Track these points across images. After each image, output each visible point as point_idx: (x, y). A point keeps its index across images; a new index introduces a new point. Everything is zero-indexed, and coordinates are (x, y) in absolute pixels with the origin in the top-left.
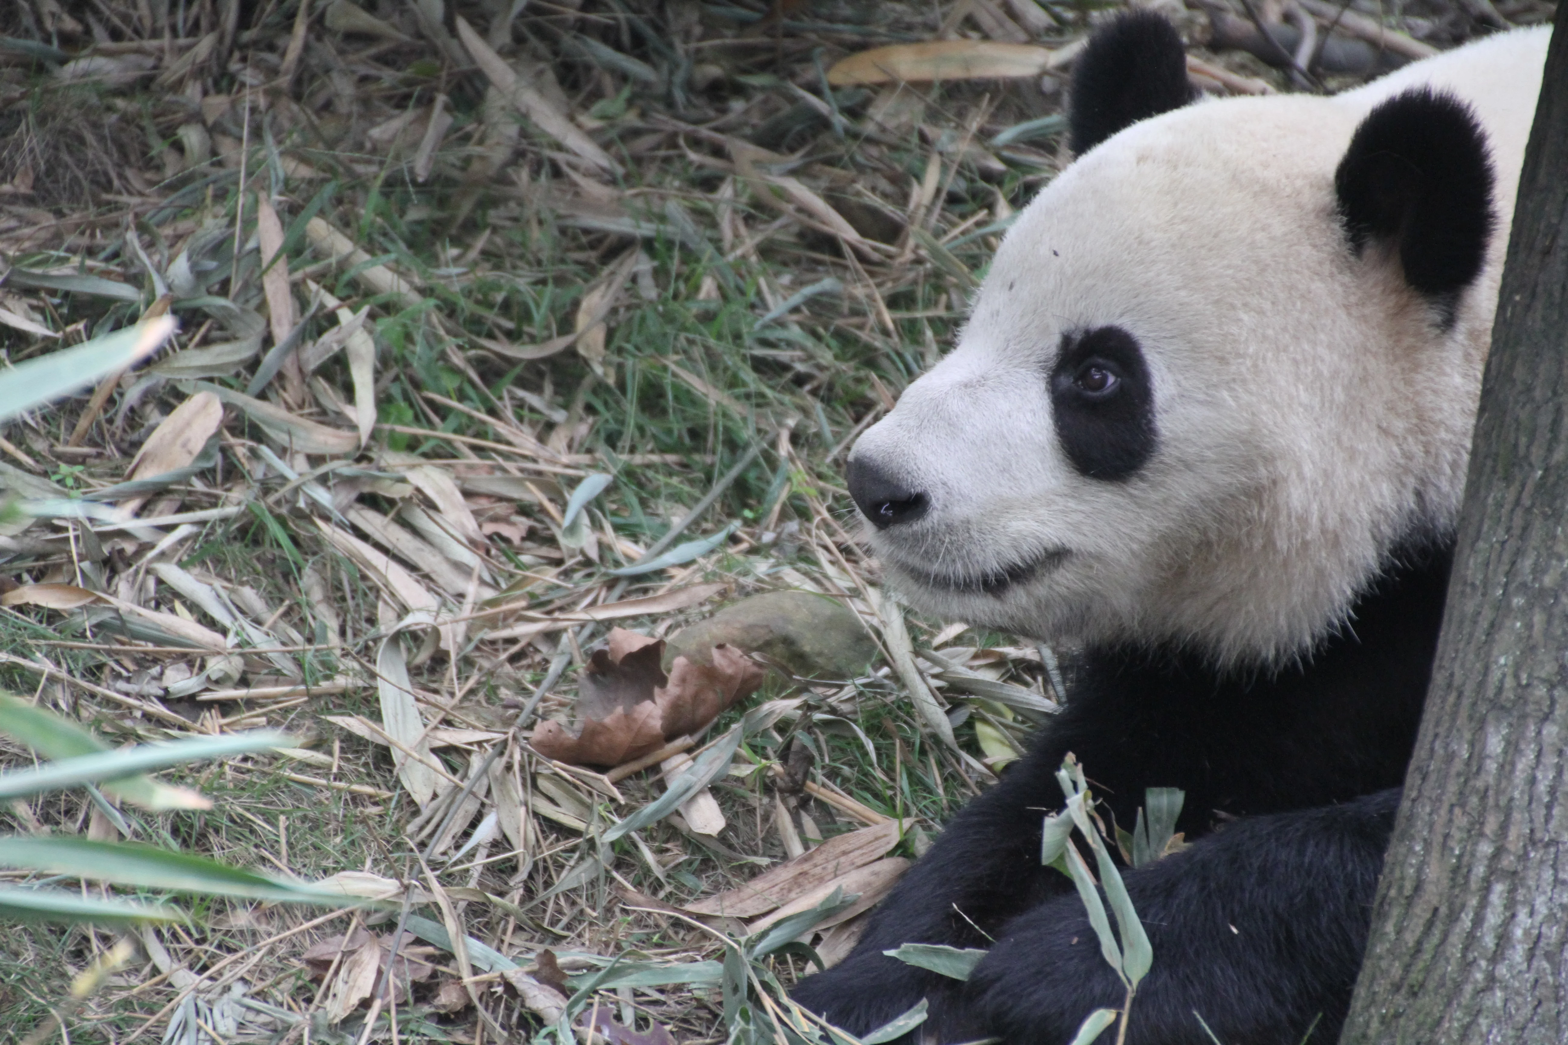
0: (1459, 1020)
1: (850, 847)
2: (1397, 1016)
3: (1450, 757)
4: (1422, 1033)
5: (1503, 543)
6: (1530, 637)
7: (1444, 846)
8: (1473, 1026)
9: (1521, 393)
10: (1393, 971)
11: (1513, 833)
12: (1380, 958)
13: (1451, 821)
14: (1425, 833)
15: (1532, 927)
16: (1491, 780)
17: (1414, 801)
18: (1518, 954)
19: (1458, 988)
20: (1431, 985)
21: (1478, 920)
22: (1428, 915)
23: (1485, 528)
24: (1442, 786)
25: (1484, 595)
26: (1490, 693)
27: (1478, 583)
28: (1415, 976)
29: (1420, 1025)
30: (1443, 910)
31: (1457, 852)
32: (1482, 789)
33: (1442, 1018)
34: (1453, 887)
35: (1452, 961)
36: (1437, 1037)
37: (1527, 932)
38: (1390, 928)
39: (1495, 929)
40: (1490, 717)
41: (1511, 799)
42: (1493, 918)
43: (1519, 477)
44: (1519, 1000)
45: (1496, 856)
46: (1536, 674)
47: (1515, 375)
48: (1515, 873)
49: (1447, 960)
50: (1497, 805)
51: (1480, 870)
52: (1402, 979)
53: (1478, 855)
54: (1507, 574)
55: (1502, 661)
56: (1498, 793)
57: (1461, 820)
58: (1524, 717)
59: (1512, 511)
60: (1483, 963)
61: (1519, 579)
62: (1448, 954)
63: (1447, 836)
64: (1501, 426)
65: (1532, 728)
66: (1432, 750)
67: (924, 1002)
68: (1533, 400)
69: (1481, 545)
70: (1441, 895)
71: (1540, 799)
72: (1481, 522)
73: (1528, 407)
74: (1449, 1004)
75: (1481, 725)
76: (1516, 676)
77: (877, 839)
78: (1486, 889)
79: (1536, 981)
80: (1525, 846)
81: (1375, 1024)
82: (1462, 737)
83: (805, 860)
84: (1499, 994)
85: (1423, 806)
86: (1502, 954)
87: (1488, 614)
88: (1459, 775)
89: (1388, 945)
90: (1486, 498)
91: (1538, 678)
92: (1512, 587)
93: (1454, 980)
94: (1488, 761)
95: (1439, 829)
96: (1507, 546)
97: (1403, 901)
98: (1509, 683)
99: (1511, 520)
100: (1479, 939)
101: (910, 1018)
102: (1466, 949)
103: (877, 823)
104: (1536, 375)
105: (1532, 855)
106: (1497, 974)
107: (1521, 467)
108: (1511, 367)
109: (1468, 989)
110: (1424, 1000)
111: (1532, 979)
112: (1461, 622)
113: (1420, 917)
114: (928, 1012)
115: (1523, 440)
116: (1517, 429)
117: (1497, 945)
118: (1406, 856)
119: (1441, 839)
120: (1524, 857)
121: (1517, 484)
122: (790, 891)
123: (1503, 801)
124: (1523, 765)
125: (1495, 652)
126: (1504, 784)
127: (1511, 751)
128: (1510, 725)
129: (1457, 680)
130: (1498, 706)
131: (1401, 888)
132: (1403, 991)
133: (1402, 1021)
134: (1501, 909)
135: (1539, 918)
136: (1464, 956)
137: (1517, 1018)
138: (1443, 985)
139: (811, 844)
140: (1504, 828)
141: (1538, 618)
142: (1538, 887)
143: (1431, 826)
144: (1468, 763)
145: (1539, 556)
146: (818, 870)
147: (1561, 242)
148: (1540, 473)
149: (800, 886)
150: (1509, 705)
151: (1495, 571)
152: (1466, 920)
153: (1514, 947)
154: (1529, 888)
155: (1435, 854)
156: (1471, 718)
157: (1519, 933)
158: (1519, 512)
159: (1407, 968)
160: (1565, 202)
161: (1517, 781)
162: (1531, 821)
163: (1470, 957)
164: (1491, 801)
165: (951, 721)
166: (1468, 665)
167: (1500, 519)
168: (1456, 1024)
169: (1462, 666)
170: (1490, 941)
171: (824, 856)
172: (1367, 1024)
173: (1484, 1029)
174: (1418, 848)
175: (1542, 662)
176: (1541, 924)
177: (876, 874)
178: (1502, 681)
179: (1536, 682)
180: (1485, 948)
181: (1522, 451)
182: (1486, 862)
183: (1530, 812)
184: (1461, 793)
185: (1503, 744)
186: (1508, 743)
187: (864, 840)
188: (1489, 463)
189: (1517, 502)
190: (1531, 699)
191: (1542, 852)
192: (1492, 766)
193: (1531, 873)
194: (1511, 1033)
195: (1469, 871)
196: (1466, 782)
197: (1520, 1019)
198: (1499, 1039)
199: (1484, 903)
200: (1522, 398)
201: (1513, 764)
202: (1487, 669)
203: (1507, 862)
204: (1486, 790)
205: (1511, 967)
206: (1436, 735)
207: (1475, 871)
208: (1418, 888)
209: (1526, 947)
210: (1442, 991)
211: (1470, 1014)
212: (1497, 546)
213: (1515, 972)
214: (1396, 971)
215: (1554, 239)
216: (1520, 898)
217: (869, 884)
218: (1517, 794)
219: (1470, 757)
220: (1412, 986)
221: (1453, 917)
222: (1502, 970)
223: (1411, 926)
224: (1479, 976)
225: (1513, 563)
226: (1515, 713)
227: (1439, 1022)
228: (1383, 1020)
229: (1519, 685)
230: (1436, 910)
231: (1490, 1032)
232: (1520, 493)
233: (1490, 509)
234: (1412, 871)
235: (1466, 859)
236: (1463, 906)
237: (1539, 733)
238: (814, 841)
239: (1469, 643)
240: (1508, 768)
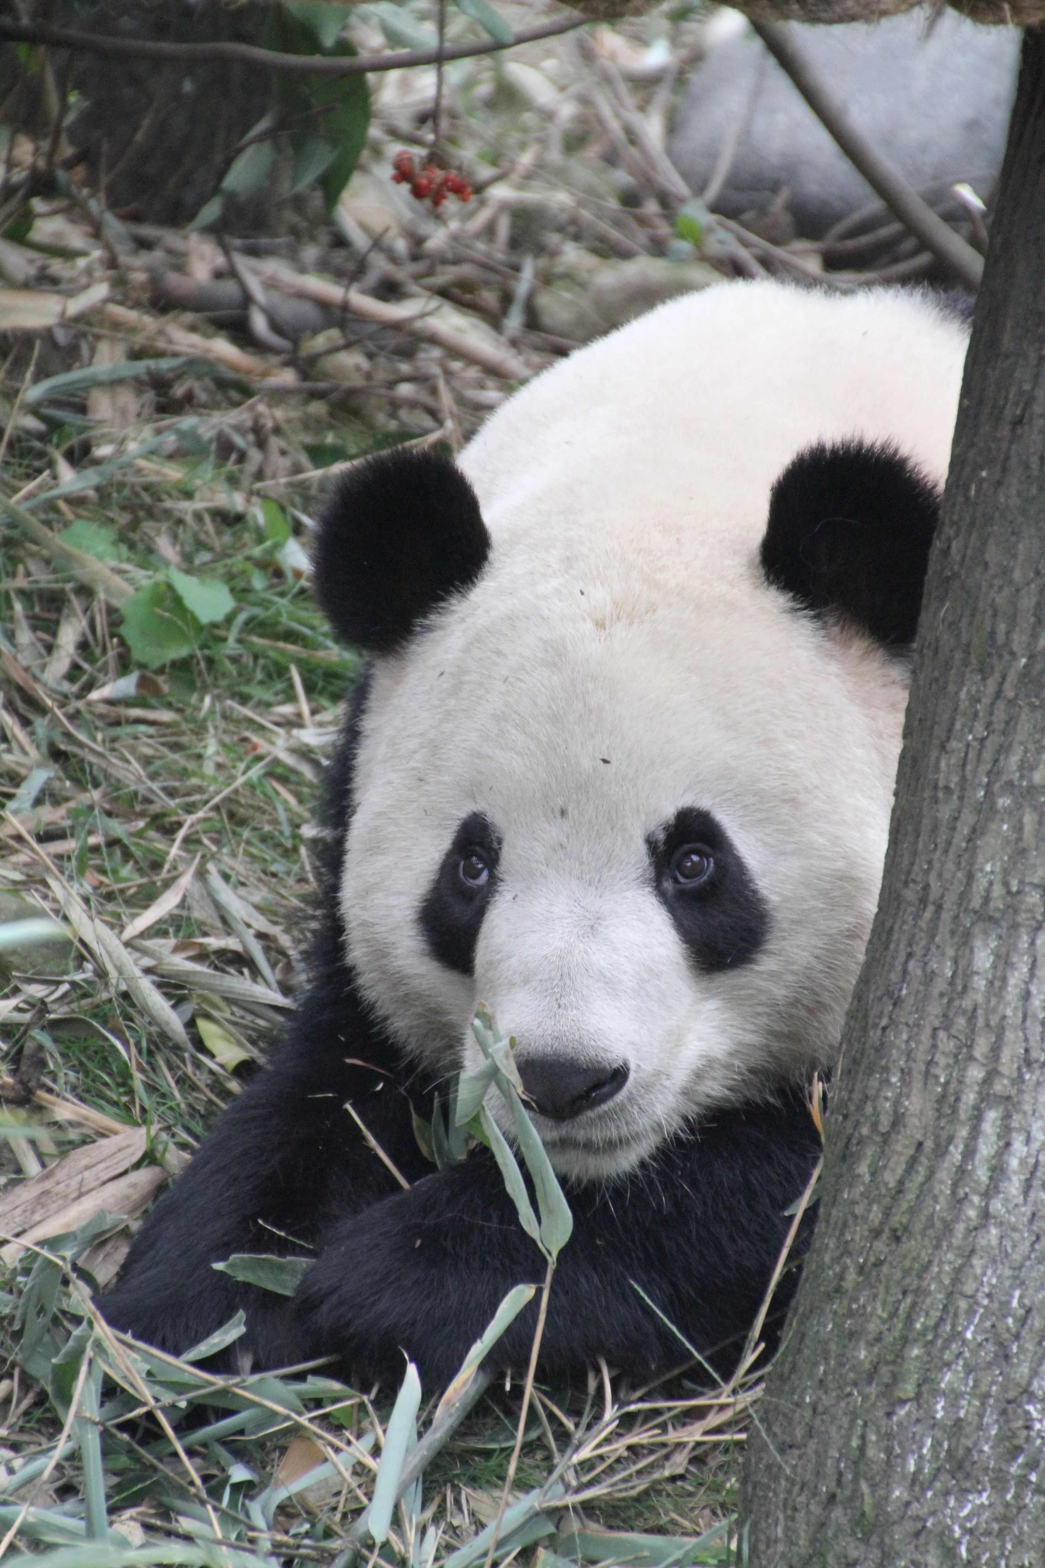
0: (950, 1263)
1: (93, 1161)
2: (878, 1264)
3: (930, 978)
4: (908, 1280)
5: (983, 740)
6: (1019, 839)
7: (927, 1074)
8: (966, 1270)
9: (995, 576)
10: (871, 1216)
11: (1006, 1055)
12: (854, 1203)
13: (934, 1046)
14: (902, 1063)
15: (1029, 1155)
16: (980, 999)
17: (884, 1029)
18: (1014, 1186)
19: (948, 1228)
20: (918, 1227)
21: (969, 1153)
22: (911, 1152)
23: (958, 726)
24: (921, 1011)
25: (961, 798)
26: (976, 903)
27: (952, 786)
28: (898, 1219)
29: (907, 1272)
30: (929, 1144)
31: (942, 1080)
32: (970, 1008)
33: (930, 1262)
34: (938, 1119)
35: (941, 1199)
36: (924, 1284)
37: (1023, 1162)
38: (863, 1169)
39: (987, 1160)
40: (977, 930)
41: (1004, 1017)
42: (986, 1149)
43: (998, 668)
44: (1016, 1236)
45: (988, 1081)
46: (1027, 880)
47: (987, 557)
48: (1008, 1098)
49: (935, 1199)
50: (988, 1025)
51: (970, 1097)
52: (882, 1223)
53: (967, 1080)
54: (989, 774)
55: (988, 868)
56: (988, 1012)
57: (946, 1044)
58: (1015, 926)
59: (992, 704)
60: (976, 1199)
61: (1005, 778)
62: (936, 1192)
63: (930, 1063)
64: (973, 615)
65: (1025, 938)
66: (905, 972)
67: (241, 1315)
68: (1011, 582)
69: (954, 744)
70: (925, 1128)
71: (1035, 1016)
72: (953, 721)
73: (1006, 591)
74: (938, 1247)
75: (965, 940)
76: (1006, 884)
77: (120, 1150)
78: (978, 1117)
79: (1034, 1215)
80: (1019, 1069)
81: (851, 1276)
82: (943, 954)
83: (47, 1176)
84: (994, 1231)
85: (898, 1034)
86: (996, 1187)
87: (968, 818)
88: (942, 995)
89: (862, 1188)
90: (957, 693)
91: (1030, 884)
92: (996, 787)
93: (943, 1220)
94: (976, 978)
95: (921, 1056)
96: (988, 743)
97: (878, 1139)
98: (998, 891)
99: (991, 714)
100: (970, 1173)
101: (226, 1333)
102: (955, 1186)
103: (116, 1133)
104: (1014, 556)
105: (1027, 1077)
106: (991, 1209)
107: (1000, 656)
108: (982, 549)
109: (960, 1228)
110: (910, 1245)
111: (1029, 1213)
112: (935, 829)
113: (901, 1154)
114: (246, 1324)
115: (1002, 627)
116: (995, 615)
117: (991, 1178)
118: (879, 1090)
119: (923, 1068)
120: (1019, 1080)
121: (997, 675)
122: (33, 1212)
123: (994, 1021)
124: (1015, 980)
125: (980, 859)
126: (994, 1001)
127: (1001, 966)
128: (1000, 937)
129: (935, 892)
130: (984, 917)
131: (875, 1125)
132: (885, 1237)
133: (885, 1269)
134: (994, 1138)
135: (1035, 1146)
136: (954, 1193)
137: (1015, 1257)
138: (932, 1226)
139: (47, 1160)
140: (995, 1050)
141: (1029, 819)
142: (1034, 1111)
143: (909, 1055)
144: (952, 982)
145: (1026, 751)
146: (62, 1187)
147: (1037, 409)
148: (1024, 661)
149: (43, 1206)
150: (997, 915)
151: (975, 771)
152: (956, 1153)
153: (1009, 1179)
154: (1025, 1113)
155: (917, 1084)
156: (953, 933)
157: (1014, 1163)
158: (1001, 705)
159: (887, 1212)
160: (1038, 365)
161: (1009, 997)
162: (1026, 1040)
163: (961, 1193)
164: (981, 1022)
165: (180, 1016)
166: (947, 875)
167: (976, 714)
168: (947, 1268)
169: (940, 876)
170: (982, 1175)
171: (66, 1170)
172: (841, 1277)
173: (979, 1271)
174: (894, 1080)
175: (1034, 866)
176: (1038, 1152)
177: (134, 1186)
178: (988, 891)
179: (1027, 889)
180: (977, 1182)
181: (1000, 639)
182: (977, 1088)
183: (1024, 1030)
184: (945, 1016)
185: (992, 958)
186: (998, 956)
187: (106, 1152)
188: (958, 655)
189: (998, 694)
190: (1023, 907)
191: (1038, 1072)
192: (980, 983)
193: (1027, 1097)
194: (1008, 1272)
195: (958, 1099)
196: (951, 1001)
197: (1017, 1257)
198: (994, 1281)
199: (975, 1132)
200: (997, 582)
201: (1004, 980)
202: (970, 877)
203: (1000, 1086)
204: (975, 1010)
205: (1006, 1200)
206: (910, 955)
207: (964, 1098)
208: (898, 1120)
209: (1023, 1177)
210: (930, 1232)
211: (961, 1256)
212: (976, 744)
213: (1010, 1207)
214: (876, 1215)
215: (1027, 406)
216: (1015, 1124)
217: (127, 1197)
218: (1009, 1012)
219: (953, 976)
220: (895, 1231)
221: (941, 1151)
222: (997, 1206)
223: (892, 1164)
224: (972, 1213)
225: (996, 761)
226: (1004, 924)
227: (926, 1267)
228: (861, 1270)
229: (1009, 892)
230: (920, 1144)
231: (984, 1274)
232: (1001, 684)
233: (964, 704)
234: (888, 1105)
235: (953, 1086)
236: (951, 1139)
237: (1033, 943)
238: (52, 1156)
239: (946, 852)
240: (997, 984)
